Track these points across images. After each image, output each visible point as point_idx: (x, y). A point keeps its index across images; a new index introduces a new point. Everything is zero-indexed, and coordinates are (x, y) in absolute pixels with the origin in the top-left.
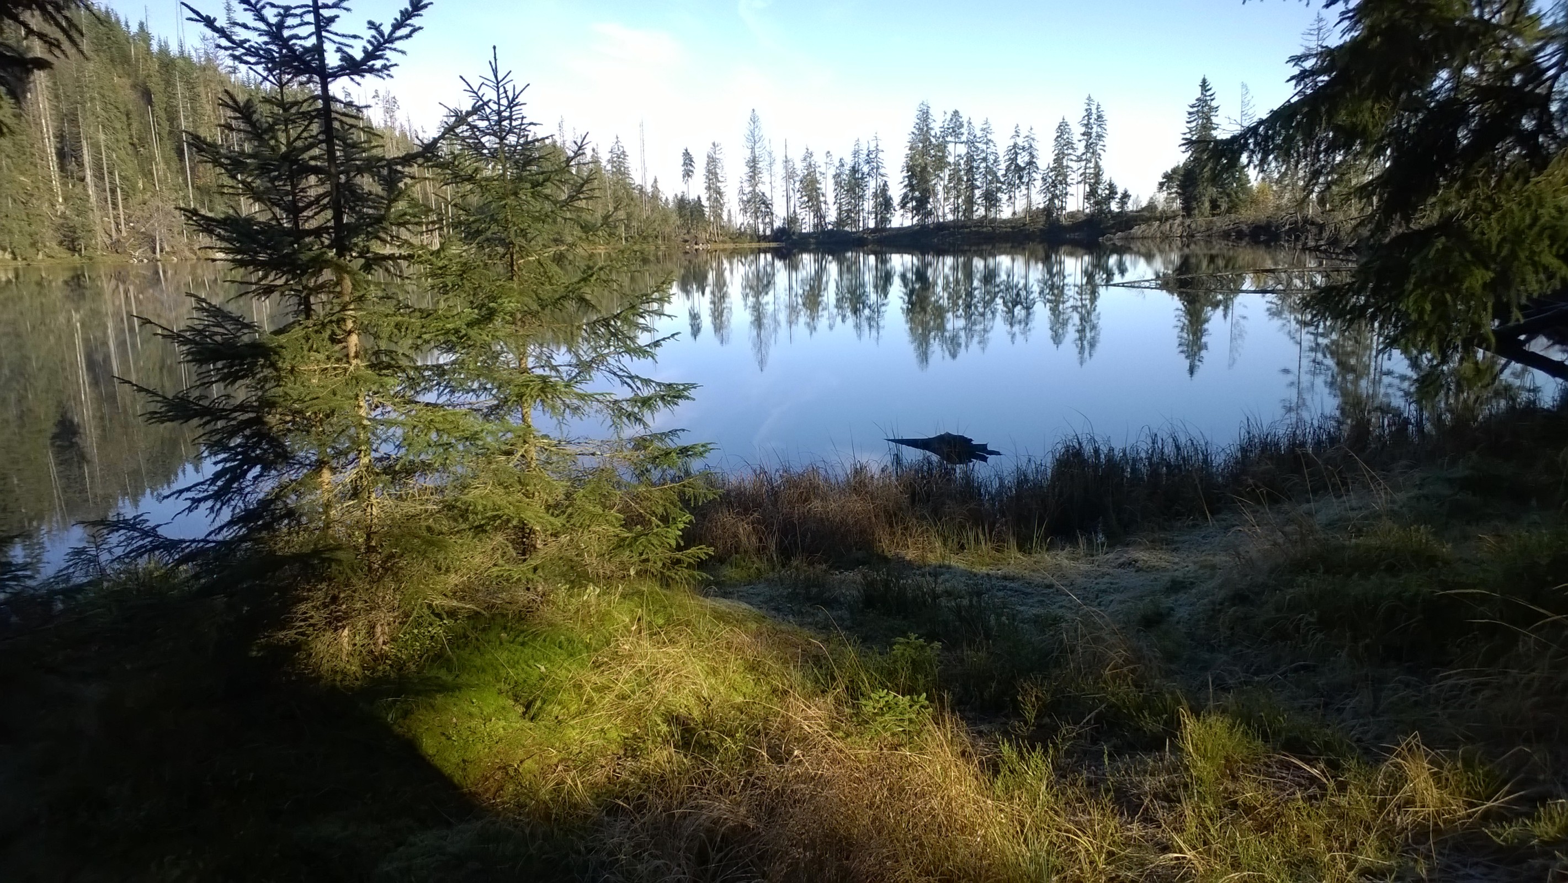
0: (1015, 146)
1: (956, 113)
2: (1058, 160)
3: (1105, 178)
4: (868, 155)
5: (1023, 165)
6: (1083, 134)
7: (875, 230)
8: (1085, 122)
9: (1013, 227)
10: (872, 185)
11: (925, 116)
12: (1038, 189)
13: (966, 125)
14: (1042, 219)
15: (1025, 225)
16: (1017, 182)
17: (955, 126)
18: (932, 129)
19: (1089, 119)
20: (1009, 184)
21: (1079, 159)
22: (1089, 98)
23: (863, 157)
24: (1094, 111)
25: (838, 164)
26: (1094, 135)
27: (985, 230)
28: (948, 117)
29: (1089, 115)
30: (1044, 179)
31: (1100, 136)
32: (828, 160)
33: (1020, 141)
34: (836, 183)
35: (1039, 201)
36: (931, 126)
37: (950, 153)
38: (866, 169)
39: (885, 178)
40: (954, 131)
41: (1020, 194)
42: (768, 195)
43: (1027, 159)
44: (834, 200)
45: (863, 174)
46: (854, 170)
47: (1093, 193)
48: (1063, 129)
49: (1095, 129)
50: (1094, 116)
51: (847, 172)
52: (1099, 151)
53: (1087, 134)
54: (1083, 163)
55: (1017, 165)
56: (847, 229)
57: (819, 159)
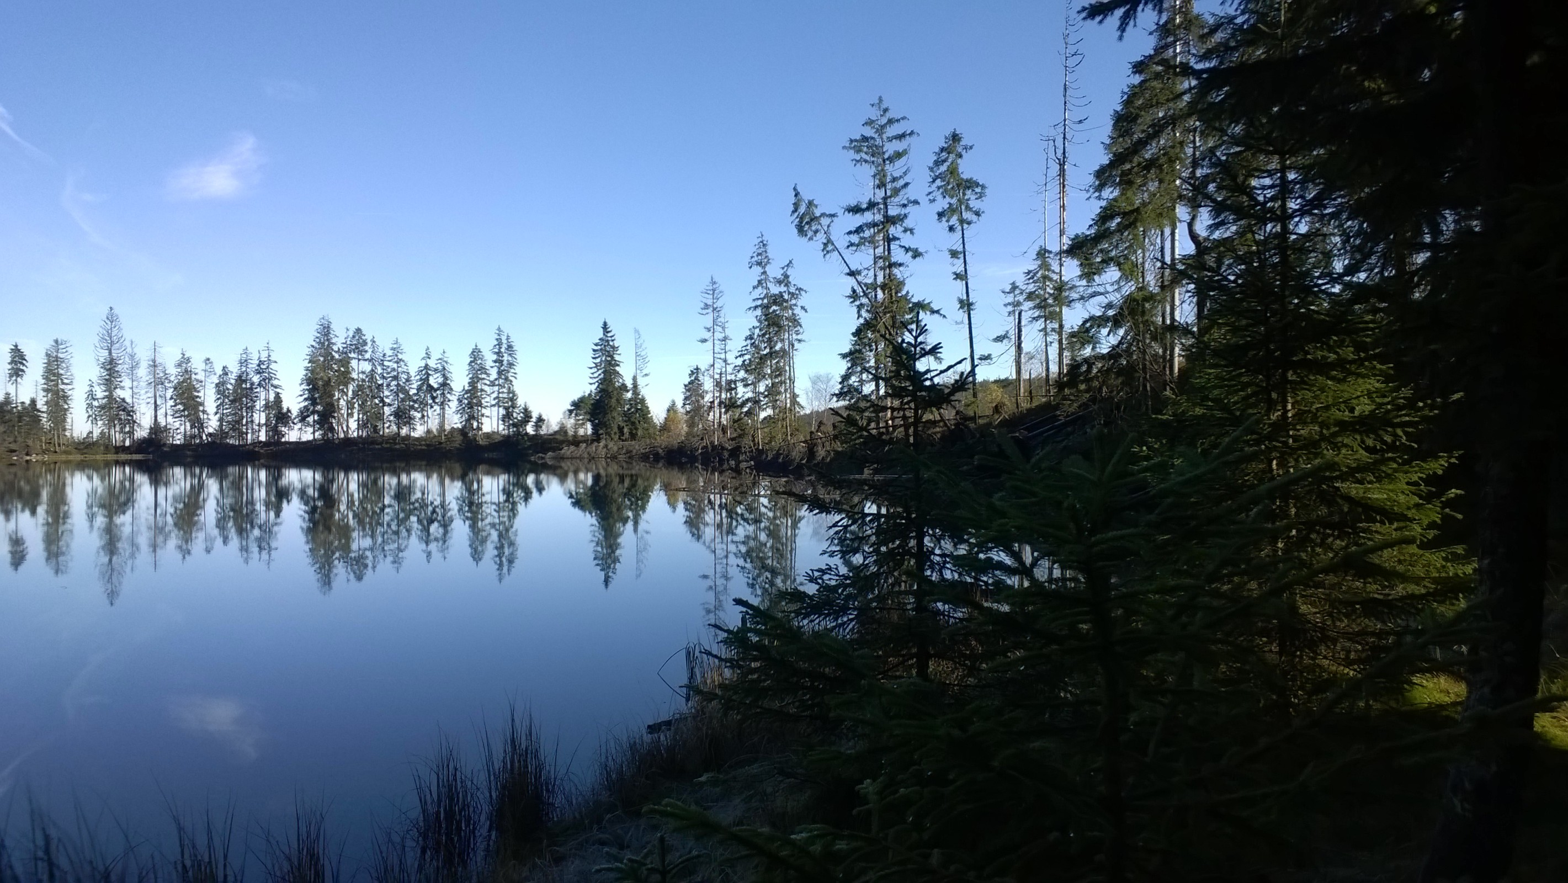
0: (426, 367)
1: (358, 331)
2: (473, 383)
3: (520, 402)
4: (259, 365)
5: (436, 386)
6: (495, 362)
7: (266, 444)
8: (496, 350)
9: (428, 445)
10: (263, 397)
11: (326, 331)
12: (454, 409)
13: (369, 343)
14: (459, 438)
15: (441, 443)
16: (430, 401)
17: (358, 344)
18: (334, 344)
19: (500, 348)
20: (421, 403)
21: (492, 384)
22: (499, 329)
23: (253, 364)
24: (504, 341)
25: (220, 372)
26: (505, 363)
27: (397, 447)
28: (351, 334)
29: (500, 345)
30: (460, 401)
31: (511, 365)
32: (208, 367)
33: (432, 363)
34: (218, 392)
35: (454, 420)
36: (333, 341)
37: (353, 369)
38: (256, 379)
39: (278, 390)
40: (357, 348)
41: (433, 414)
42: (129, 400)
43: (441, 380)
44: (215, 410)
45: (252, 384)
46: (241, 380)
47: (507, 416)
48: (476, 355)
49: (506, 358)
50: (504, 346)
51: (233, 382)
52: (511, 378)
53: (499, 361)
54: (496, 388)
55: (430, 386)
56: (231, 441)
57: (197, 365)
